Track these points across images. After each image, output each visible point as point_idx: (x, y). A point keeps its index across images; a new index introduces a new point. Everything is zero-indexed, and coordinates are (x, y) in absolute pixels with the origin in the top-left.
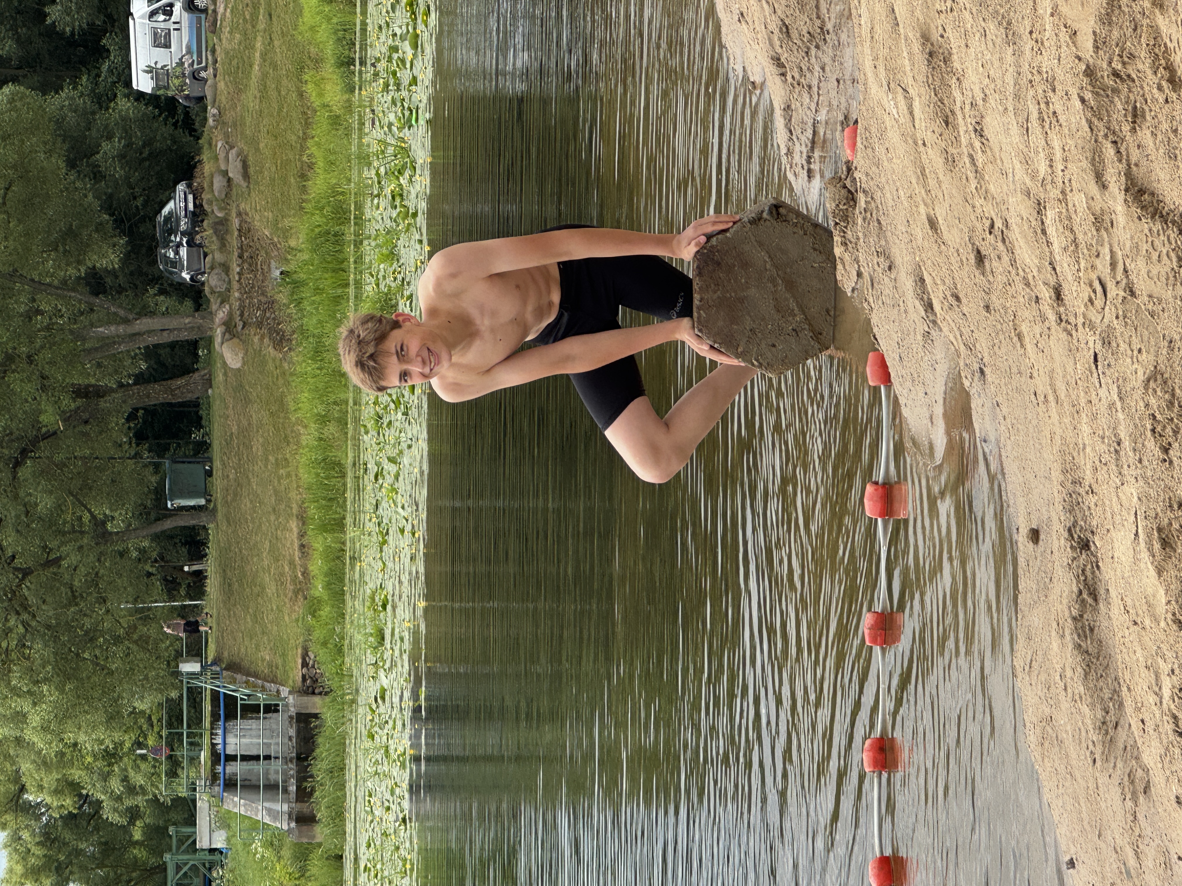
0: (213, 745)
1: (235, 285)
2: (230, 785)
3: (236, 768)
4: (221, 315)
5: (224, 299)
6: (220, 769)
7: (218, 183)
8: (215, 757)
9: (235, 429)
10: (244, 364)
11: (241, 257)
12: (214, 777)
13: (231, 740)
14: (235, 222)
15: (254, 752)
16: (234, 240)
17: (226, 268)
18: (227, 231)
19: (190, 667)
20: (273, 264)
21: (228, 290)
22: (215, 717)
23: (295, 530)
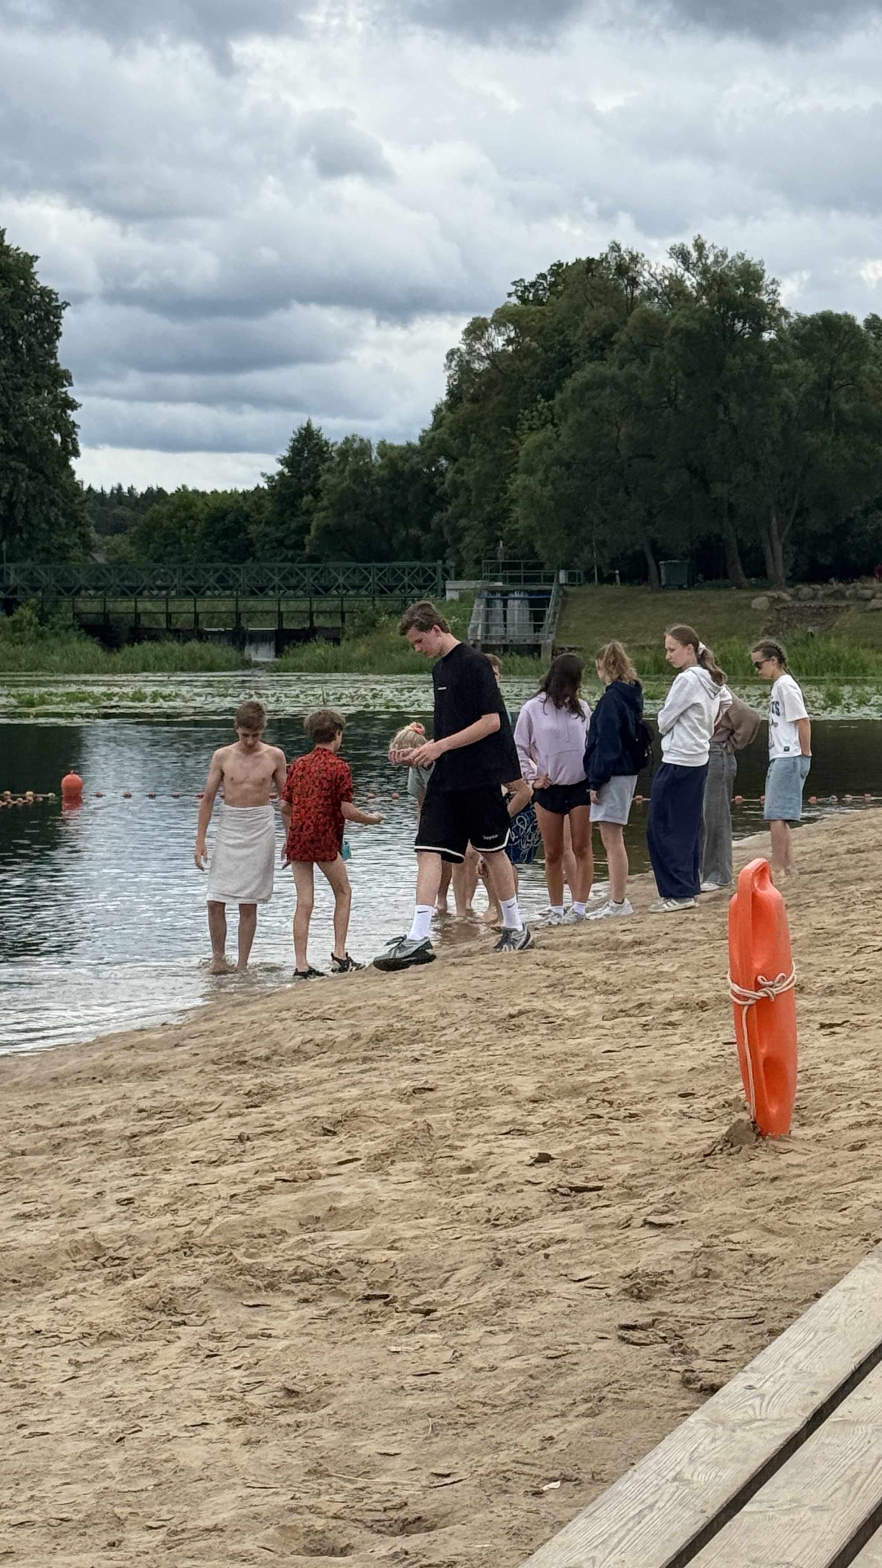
0: (513, 592)
1: (803, 604)
2: (489, 603)
3: (499, 605)
4: (784, 595)
5: (795, 597)
6: (498, 595)
7: (868, 593)
8: (505, 593)
9: (712, 604)
10: (755, 610)
11: (821, 607)
12: (493, 592)
13: (517, 602)
14: (843, 604)
15: (508, 617)
16: (831, 603)
17: (814, 598)
18: (837, 599)
19: (562, 576)
20: (817, 628)
21: (799, 600)
22: (531, 593)
23: (652, 643)
